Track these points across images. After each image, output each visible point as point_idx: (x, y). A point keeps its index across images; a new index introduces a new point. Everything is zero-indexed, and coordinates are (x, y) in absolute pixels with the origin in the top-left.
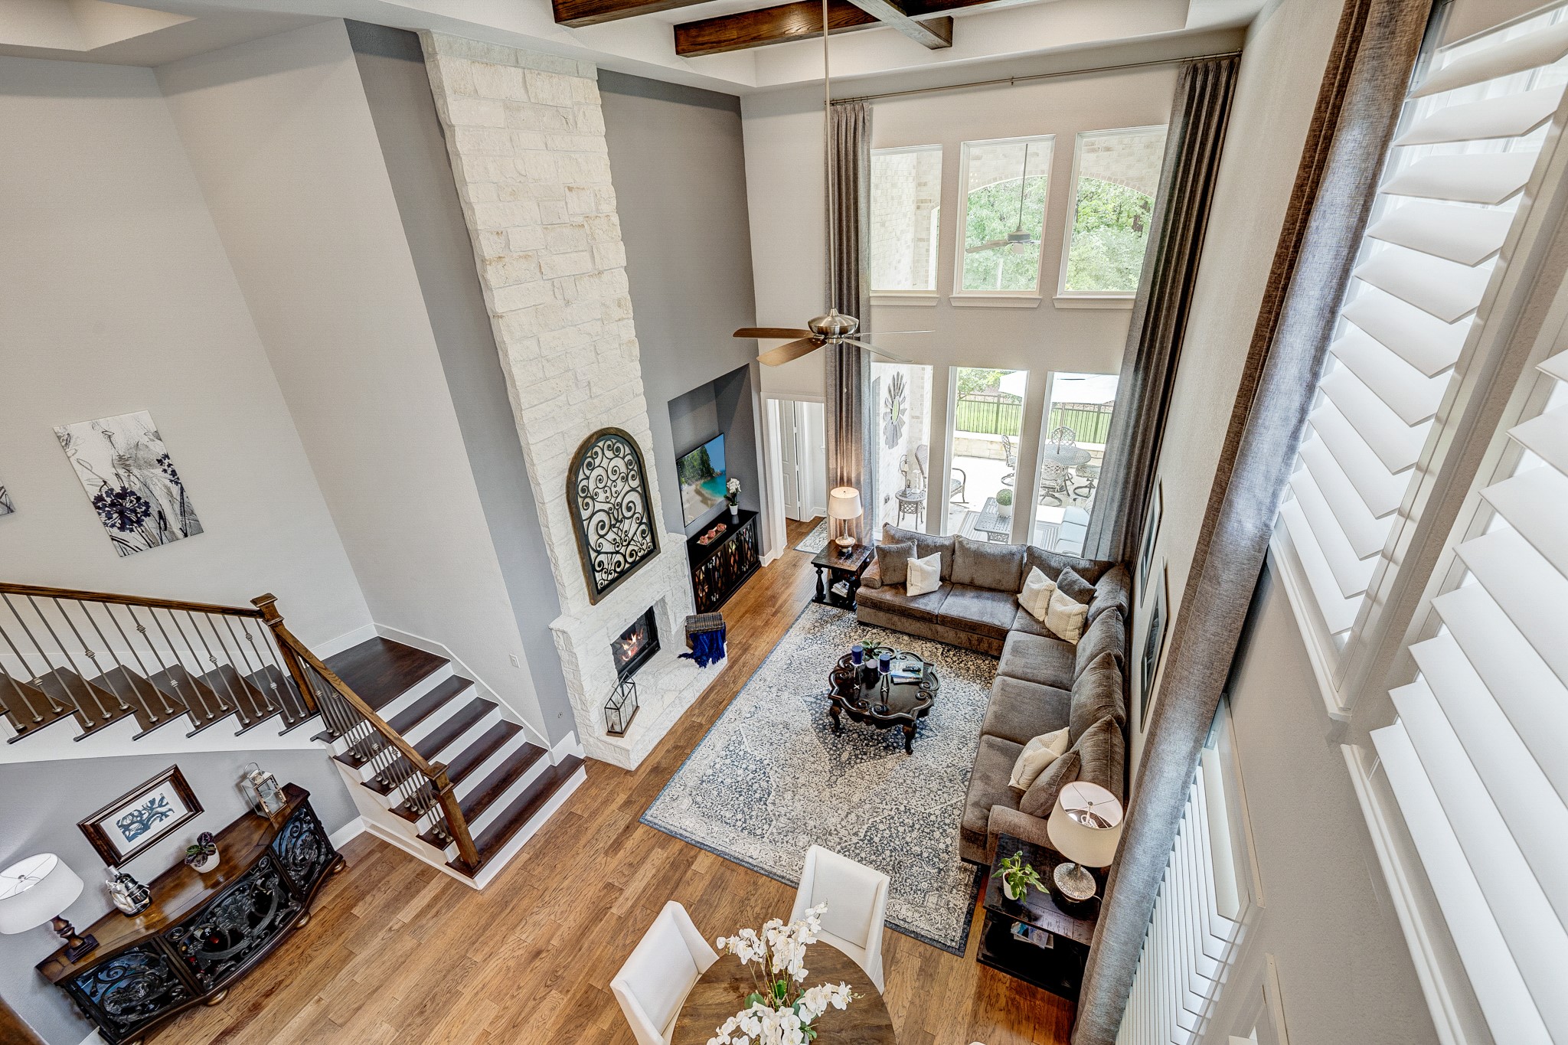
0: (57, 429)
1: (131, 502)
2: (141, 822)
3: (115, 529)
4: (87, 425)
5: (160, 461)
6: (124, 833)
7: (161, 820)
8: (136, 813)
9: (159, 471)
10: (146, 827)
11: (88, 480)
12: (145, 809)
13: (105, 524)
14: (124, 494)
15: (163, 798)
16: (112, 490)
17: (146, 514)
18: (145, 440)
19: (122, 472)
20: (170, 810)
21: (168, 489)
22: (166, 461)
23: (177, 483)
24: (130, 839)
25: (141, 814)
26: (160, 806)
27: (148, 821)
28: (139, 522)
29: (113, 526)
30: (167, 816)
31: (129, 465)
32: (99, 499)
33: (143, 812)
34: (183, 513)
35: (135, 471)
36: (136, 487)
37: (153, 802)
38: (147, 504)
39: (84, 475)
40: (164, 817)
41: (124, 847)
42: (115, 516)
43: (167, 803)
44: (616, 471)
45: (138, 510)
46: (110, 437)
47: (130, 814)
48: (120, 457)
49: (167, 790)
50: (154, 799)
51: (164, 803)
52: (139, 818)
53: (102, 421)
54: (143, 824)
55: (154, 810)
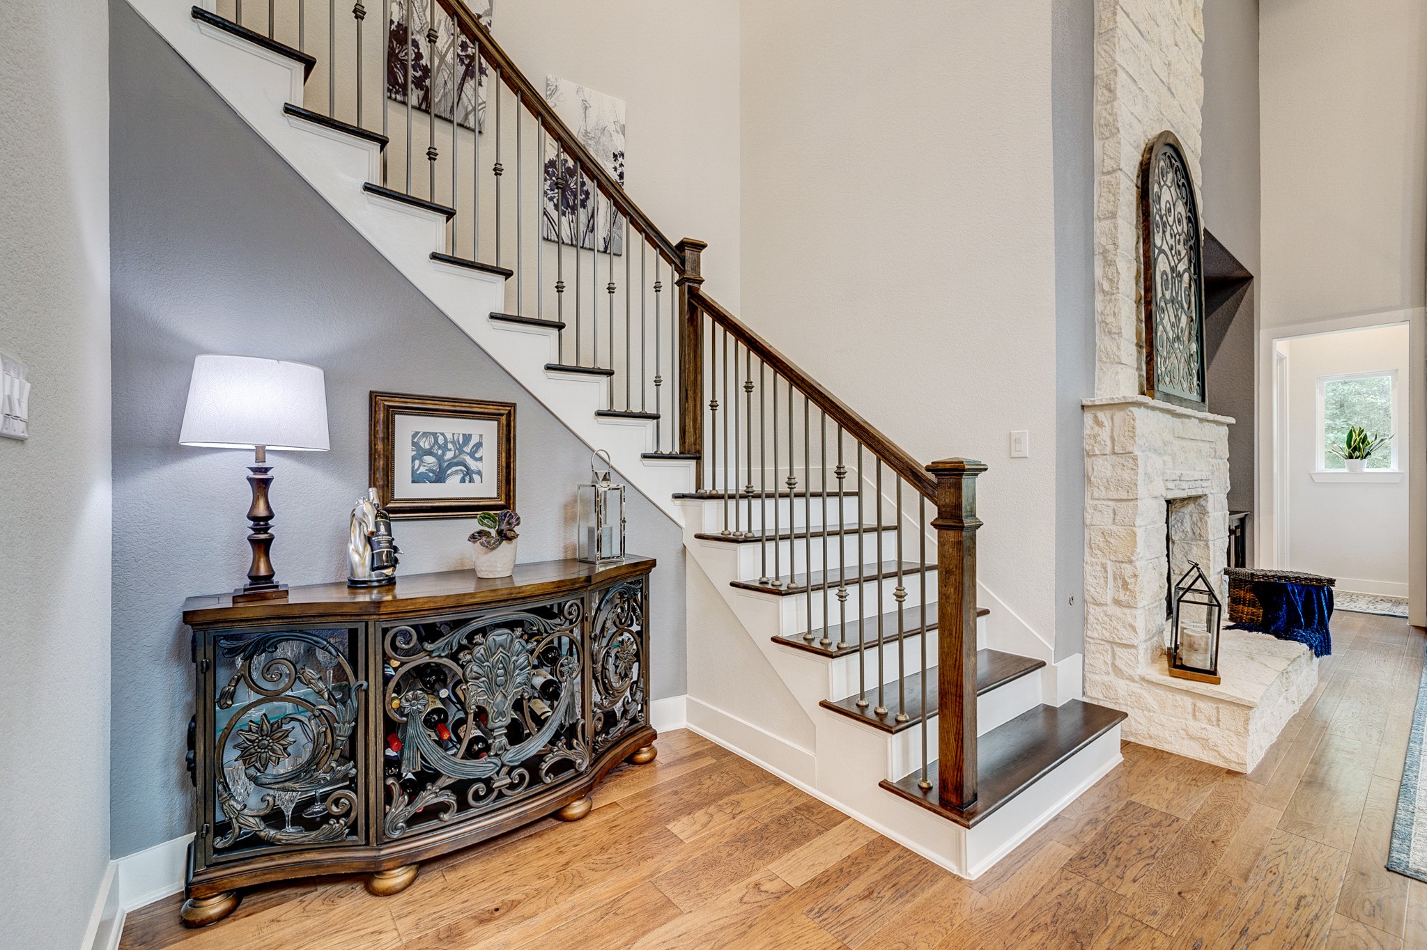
0: (550, 76)
1: (576, 183)
2: (440, 459)
3: (552, 203)
5: (615, 156)
6: (414, 459)
7: (463, 481)
8: (441, 440)
9: (610, 165)
10: (440, 477)
12: (453, 442)
13: (545, 193)
14: (574, 172)
15: (479, 445)
16: (566, 161)
17: (584, 206)
18: (612, 128)
20: (479, 473)
22: (620, 159)
24: (416, 479)
25: (444, 448)
26: (472, 455)
27: (449, 466)
29: (551, 199)
30: (471, 481)
32: (552, 164)
33: (450, 446)
37: (467, 438)
38: (587, 194)
40: (467, 478)
41: (405, 489)
42: (557, 190)
46: (586, 108)
47: (434, 435)
48: (586, 133)
49: (486, 432)
50: (470, 436)
51: (477, 455)
52: (440, 452)
53: (587, 90)
54: (440, 467)
55: (462, 456)
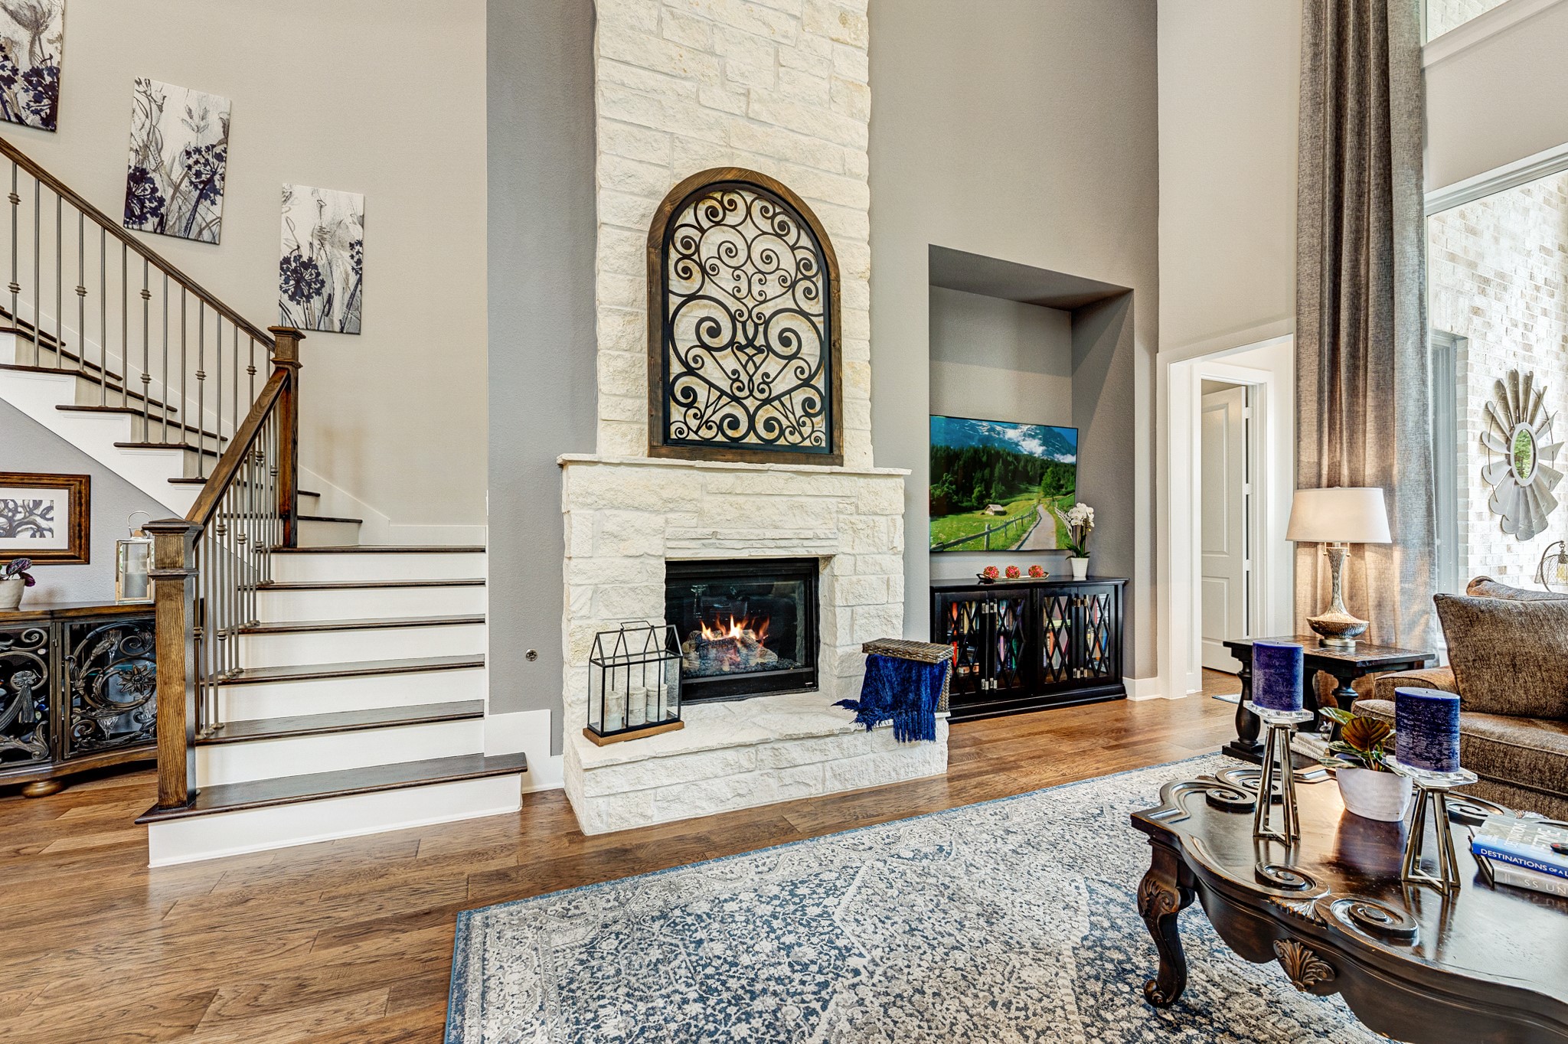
0: (284, 185)
1: (311, 275)
2: (10, 520)
3: (286, 296)
4: (309, 189)
5: (352, 246)
7: (33, 536)
8: (11, 505)
9: (347, 254)
10: (10, 534)
11: (286, 239)
12: (23, 507)
13: (281, 287)
14: (309, 264)
15: (50, 508)
16: (300, 256)
17: (318, 292)
18: (348, 220)
19: (316, 243)
20: (50, 530)
21: (347, 275)
22: (357, 248)
23: (357, 273)
25: (15, 511)
26: (43, 516)
27: (19, 525)
28: (309, 298)
29: (285, 291)
30: (42, 536)
31: (325, 239)
32: (286, 260)
33: (20, 509)
34: (349, 305)
35: (328, 247)
36: (321, 263)
37: (37, 503)
38: (323, 283)
39: (286, 233)
40: (38, 534)
42: (292, 282)
43: (52, 519)
44: (768, 257)
45: (313, 286)
46: (322, 207)
48: (321, 228)
49: (59, 500)
50: (41, 501)
51: (47, 516)
52: (10, 514)
53: (322, 191)
54: (10, 525)
55: (32, 517)
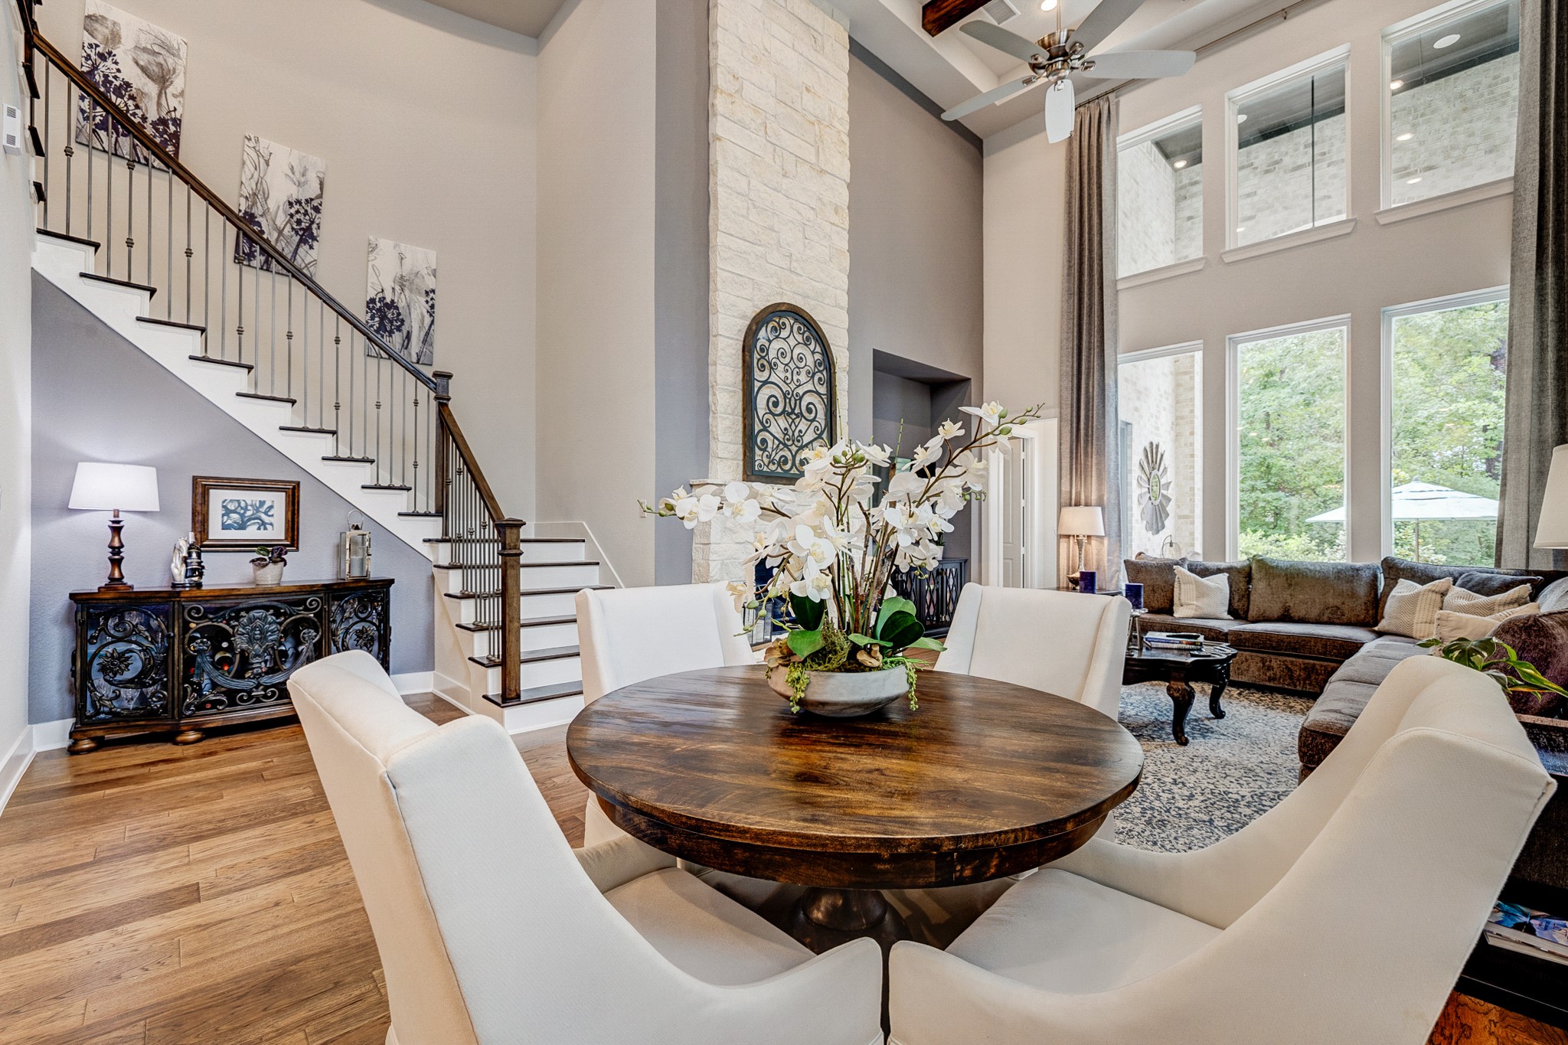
0: (371, 238)
1: (393, 314)
2: (242, 516)
4: (391, 243)
5: (427, 293)
6: (223, 515)
7: (259, 529)
8: (243, 504)
9: (423, 299)
10: (242, 526)
11: (372, 283)
12: (252, 506)
14: (392, 305)
15: (271, 507)
16: (384, 298)
17: (399, 329)
18: (424, 272)
19: (397, 288)
20: (271, 524)
21: (423, 317)
22: (432, 295)
23: (431, 315)
24: (225, 527)
25: (246, 509)
26: (266, 513)
27: (249, 520)
28: (391, 333)
30: (265, 529)
31: (405, 286)
32: (373, 301)
33: (249, 508)
34: (424, 341)
35: (407, 292)
36: (401, 304)
37: (262, 503)
38: (402, 321)
39: (372, 278)
40: (262, 528)
41: (215, 532)
42: (377, 319)
43: (272, 516)
44: (801, 358)
45: (395, 323)
46: (402, 259)
47: (238, 501)
48: (402, 277)
49: (278, 500)
50: (264, 502)
51: (270, 513)
52: (242, 511)
53: (403, 245)
54: (242, 521)
55: (259, 514)
